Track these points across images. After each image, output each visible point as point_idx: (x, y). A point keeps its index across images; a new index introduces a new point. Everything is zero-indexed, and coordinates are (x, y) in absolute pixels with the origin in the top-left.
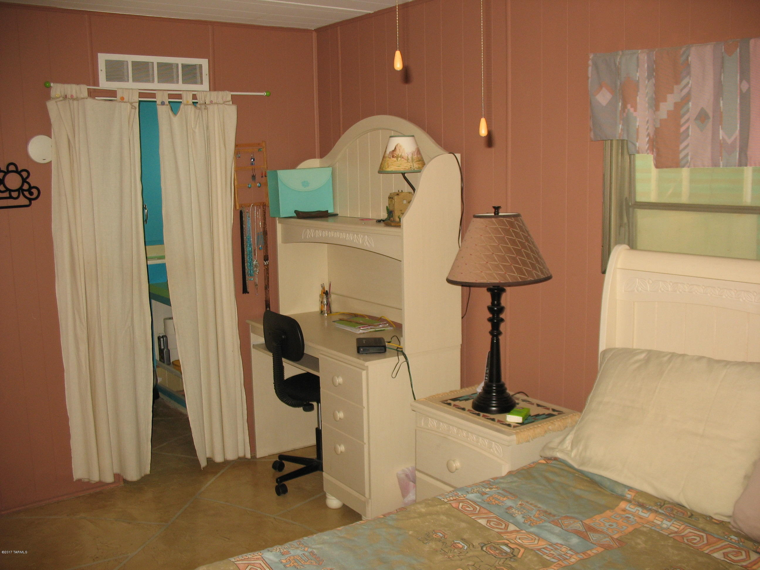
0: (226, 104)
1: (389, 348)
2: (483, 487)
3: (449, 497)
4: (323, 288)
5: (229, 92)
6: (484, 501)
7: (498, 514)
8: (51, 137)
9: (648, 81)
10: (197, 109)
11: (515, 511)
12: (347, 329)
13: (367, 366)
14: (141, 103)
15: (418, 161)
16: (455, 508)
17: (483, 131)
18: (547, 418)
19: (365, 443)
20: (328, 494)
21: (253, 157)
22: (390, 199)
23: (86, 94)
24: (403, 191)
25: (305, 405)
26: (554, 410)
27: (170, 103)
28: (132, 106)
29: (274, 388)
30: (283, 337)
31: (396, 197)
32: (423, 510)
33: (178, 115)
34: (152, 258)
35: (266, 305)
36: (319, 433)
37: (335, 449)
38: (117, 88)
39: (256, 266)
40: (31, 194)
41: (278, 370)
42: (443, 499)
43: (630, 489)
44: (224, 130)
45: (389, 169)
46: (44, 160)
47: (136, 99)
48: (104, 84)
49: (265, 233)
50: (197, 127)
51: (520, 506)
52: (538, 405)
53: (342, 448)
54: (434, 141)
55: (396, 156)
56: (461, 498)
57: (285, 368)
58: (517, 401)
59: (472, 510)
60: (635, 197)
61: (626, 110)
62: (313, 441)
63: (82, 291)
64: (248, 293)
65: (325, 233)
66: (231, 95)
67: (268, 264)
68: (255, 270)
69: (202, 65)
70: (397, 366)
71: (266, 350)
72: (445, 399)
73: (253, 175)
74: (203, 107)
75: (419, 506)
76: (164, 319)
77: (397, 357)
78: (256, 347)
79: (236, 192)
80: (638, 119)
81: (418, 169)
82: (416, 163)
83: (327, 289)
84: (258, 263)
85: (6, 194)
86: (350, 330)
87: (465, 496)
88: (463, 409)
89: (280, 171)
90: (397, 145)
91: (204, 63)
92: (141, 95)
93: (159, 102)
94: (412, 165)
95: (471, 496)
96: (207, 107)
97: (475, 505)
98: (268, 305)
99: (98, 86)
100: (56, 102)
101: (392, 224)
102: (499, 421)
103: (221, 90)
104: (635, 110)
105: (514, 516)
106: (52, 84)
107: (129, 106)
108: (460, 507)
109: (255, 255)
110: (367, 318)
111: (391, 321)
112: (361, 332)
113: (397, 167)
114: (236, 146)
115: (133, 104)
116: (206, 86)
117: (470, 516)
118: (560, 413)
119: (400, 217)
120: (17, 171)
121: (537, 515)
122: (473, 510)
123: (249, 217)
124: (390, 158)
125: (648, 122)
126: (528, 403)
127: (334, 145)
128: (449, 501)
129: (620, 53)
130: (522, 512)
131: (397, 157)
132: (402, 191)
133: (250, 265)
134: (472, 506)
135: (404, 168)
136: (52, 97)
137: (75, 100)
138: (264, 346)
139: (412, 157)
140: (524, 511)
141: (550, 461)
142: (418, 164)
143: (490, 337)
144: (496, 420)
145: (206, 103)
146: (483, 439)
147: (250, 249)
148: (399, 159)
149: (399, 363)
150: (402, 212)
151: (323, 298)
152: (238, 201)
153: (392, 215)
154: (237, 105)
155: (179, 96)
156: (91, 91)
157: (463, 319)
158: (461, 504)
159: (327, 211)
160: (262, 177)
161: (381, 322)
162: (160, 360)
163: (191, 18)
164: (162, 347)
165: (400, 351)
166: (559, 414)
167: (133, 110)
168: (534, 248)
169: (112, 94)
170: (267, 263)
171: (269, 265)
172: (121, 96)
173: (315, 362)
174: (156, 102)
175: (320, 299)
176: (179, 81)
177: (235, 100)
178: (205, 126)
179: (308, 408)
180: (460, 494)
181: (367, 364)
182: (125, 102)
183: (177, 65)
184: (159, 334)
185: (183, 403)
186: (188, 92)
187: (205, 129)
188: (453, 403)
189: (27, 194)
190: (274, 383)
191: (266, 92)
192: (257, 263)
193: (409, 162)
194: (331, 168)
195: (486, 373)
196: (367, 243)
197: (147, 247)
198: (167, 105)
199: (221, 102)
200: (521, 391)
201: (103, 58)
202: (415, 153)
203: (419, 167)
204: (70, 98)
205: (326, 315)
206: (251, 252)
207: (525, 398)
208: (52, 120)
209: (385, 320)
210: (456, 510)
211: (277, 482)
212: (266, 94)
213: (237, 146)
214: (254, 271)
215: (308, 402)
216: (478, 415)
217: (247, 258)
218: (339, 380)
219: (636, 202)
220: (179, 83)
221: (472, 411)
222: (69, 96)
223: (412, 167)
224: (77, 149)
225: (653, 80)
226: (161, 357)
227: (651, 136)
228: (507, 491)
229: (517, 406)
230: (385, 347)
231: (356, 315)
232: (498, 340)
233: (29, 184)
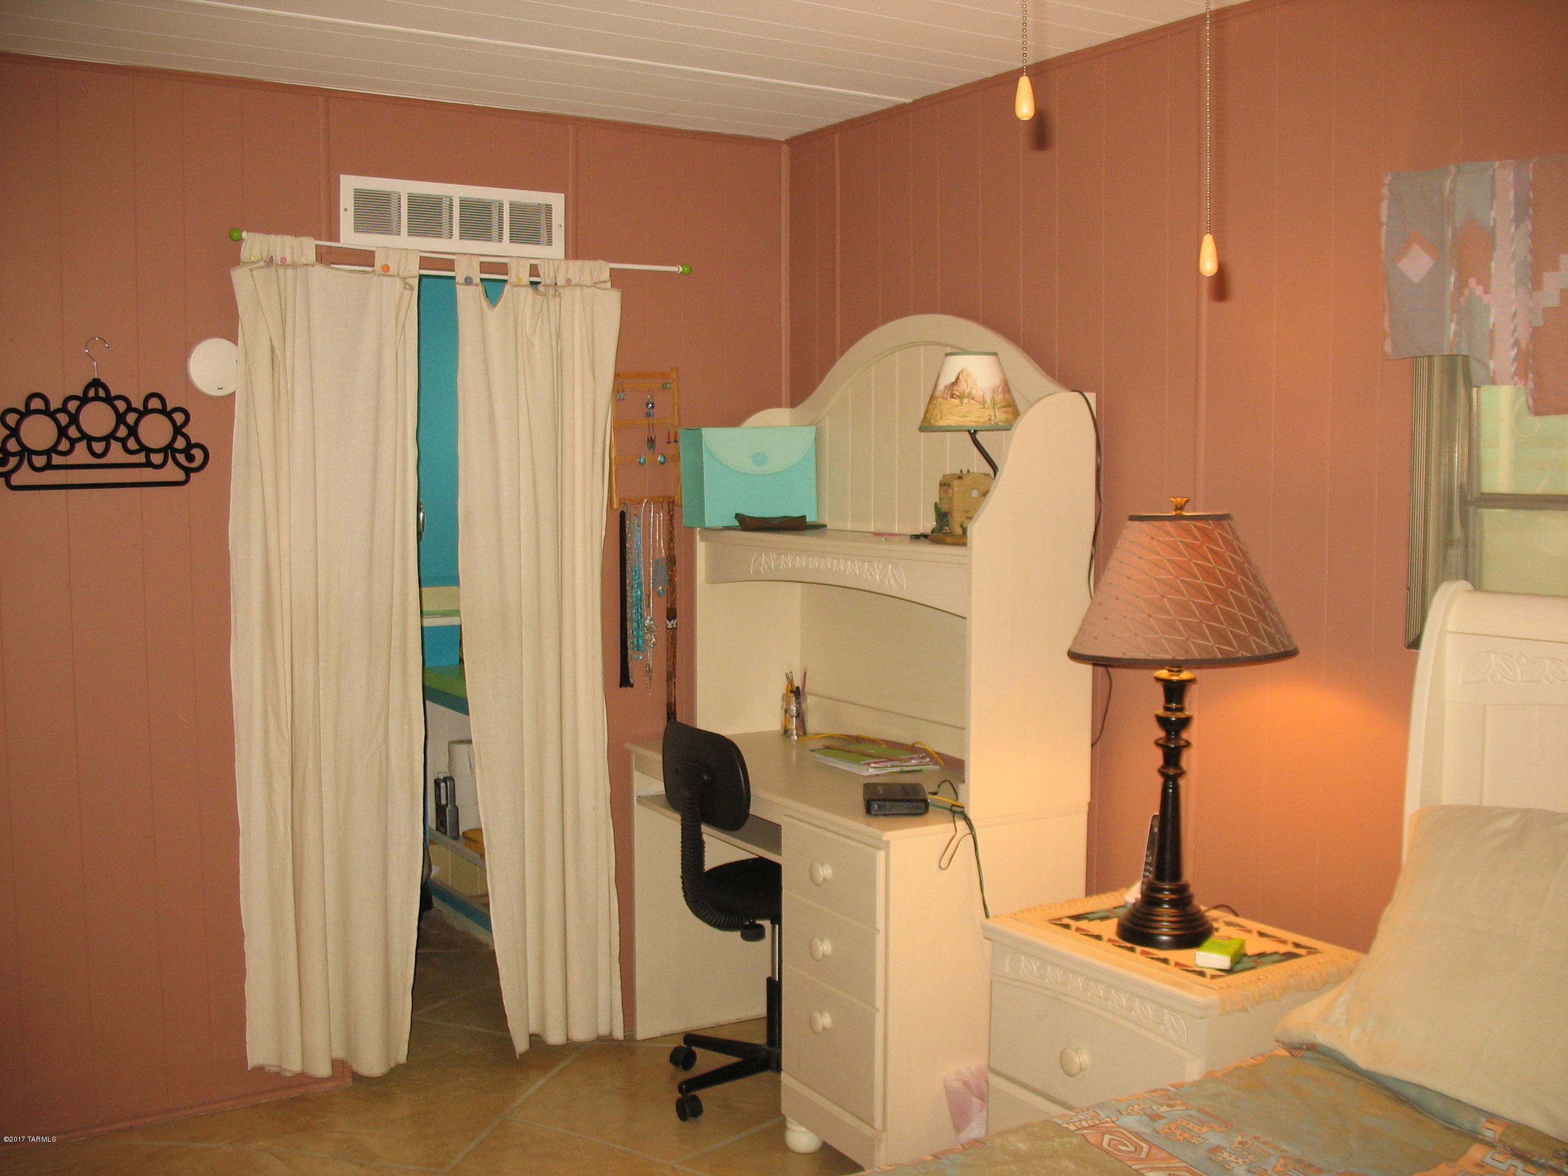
0: (599, 288)
1: (933, 805)
2: (1154, 1102)
3: (1079, 1121)
4: (790, 681)
5: (607, 263)
6: (1158, 1133)
7: (1192, 1163)
8: (237, 344)
9: (1516, 228)
10: (538, 294)
11: (1230, 1156)
12: (841, 767)
13: (888, 843)
14: (424, 280)
15: (1005, 407)
16: (1093, 1145)
17: (1208, 265)
18: (1283, 960)
19: (878, 1010)
20: (790, 1120)
21: (650, 401)
22: (944, 488)
23: (311, 256)
24: (971, 471)
25: (746, 927)
26: (1297, 945)
27: (484, 283)
28: (406, 284)
29: (682, 888)
30: (706, 778)
31: (956, 483)
32: (1023, 1147)
33: (499, 306)
34: (433, 615)
35: (668, 714)
36: (774, 989)
37: (811, 1022)
38: (376, 247)
39: (649, 629)
40: (190, 458)
41: (692, 849)
42: (1065, 1125)
43: (1492, 1117)
44: (593, 340)
45: (943, 423)
46: (219, 389)
47: (415, 270)
48: (349, 237)
49: (671, 560)
50: (537, 332)
51: (1240, 1146)
52: (1261, 934)
53: (825, 1020)
54: (1038, 366)
55: (958, 394)
56: (1107, 1125)
57: (706, 845)
58: (1215, 925)
59: (1131, 1152)
60: (1479, 482)
61: (1466, 291)
62: (760, 1009)
63: (284, 667)
64: (632, 686)
65: (801, 561)
66: (611, 269)
67: (675, 626)
68: (647, 638)
69: (551, 205)
70: (952, 843)
71: (665, 808)
72: (1058, 915)
73: (651, 438)
74: (551, 291)
75: (1012, 1138)
76: (451, 743)
77: (952, 825)
78: (647, 801)
79: (614, 471)
80: (1493, 309)
81: (1005, 424)
82: (1000, 410)
83: (798, 683)
84: (654, 625)
85: (140, 458)
86: (847, 769)
87: (1114, 1119)
88: (1098, 937)
89: (706, 429)
90: (962, 371)
91: (557, 201)
92: (424, 262)
93: (460, 279)
94: (992, 413)
95: (1128, 1121)
96: (559, 293)
97: (1140, 1140)
98: (671, 714)
99: (338, 241)
100: (251, 270)
101: (948, 540)
102: (1177, 964)
103: (589, 259)
104: (1487, 291)
105: (1229, 1167)
106: (244, 235)
107: (399, 283)
108: (1105, 1144)
109: (649, 606)
110: (883, 746)
111: (934, 751)
112: (872, 771)
113: (959, 419)
114: (617, 375)
115: (407, 281)
116: (557, 248)
117: (1129, 1163)
118: (1311, 951)
119: (964, 526)
120: (164, 411)
121: (1279, 1168)
122: (1134, 1151)
123: (638, 526)
124: (946, 399)
125: (1515, 315)
126: (1240, 928)
127: (821, 378)
128: (1079, 1129)
129: (1453, 169)
130: (1245, 1160)
131: (961, 397)
132: (968, 471)
133: (637, 626)
134: (1132, 1143)
135: (973, 419)
136: (244, 260)
137: (290, 267)
138: (665, 798)
139: (993, 398)
140: (1251, 1157)
141: (1299, 1052)
142: (1006, 412)
143: (1159, 780)
144: (1172, 962)
145: (558, 284)
146: (1144, 1002)
147: (639, 592)
148: (966, 401)
149: (956, 837)
150: (968, 515)
151: (788, 703)
152: (616, 491)
153: (948, 521)
154: (621, 290)
155: (503, 268)
156: (323, 251)
157: (1094, 747)
158: (1107, 1138)
159: (804, 517)
160: (668, 443)
161: (912, 752)
162: (436, 828)
163: (532, 109)
164: (443, 802)
165: (958, 812)
166: (1309, 953)
167: (408, 293)
168: (1256, 588)
169: (365, 258)
170: (673, 625)
171: (676, 628)
172: (383, 263)
173: (771, 834)
174: (453, 278)
175: (783, 704)
176: (504, 237)
177: (617, 279)
178: (553, 330)
179: (753, 933)
180: (1103, 1115)
181: (888, 836)
182: (390, 276)
183: (501, 205)
184: (438, 773)
185: (485, 922)
186: (520, 260)
187: (554, 337)
188: (1074, 924)
189: (181, 458)
190: (681, 877)
191: (681, 266)
192: (652, 623)
193: (987, 408)
194: (814, 428)
195: (1146, 863)
196: (892, 581)
197: (424, 589)
198: (478, 285)
199: (589, 282)
200: (1222, 903)
201: (349, 185)
202: (1000, 390)
203: (1007, 419)
204: (279, 263)
205: (796, 737)
206: (641, 600)
207: (1231, 918)
208: (241, 309)
209: (925, 750)
210: (1096, 1149)
211: (680, 1090)
212: (681, 269)
213: (619, 375)
214: (646, 640)
215: (754, 922)
216: (1132, 950)
217: (631, 613)
218: (825, 872)
219: (1482, 494)
220: (504, 240)
221: (1117, 942)
222: (277, 260)
223: (993, 418)
224: (289, 368)
225: (1528, 226)
226: (439, 821)
227: (1523, 346)
228: (1207, 1113)
229: (1216, 934)
230: (925, 801)
231: (858, 739)
232: (1176, 788)
233: (186, 437)
